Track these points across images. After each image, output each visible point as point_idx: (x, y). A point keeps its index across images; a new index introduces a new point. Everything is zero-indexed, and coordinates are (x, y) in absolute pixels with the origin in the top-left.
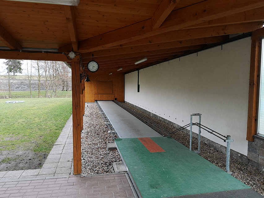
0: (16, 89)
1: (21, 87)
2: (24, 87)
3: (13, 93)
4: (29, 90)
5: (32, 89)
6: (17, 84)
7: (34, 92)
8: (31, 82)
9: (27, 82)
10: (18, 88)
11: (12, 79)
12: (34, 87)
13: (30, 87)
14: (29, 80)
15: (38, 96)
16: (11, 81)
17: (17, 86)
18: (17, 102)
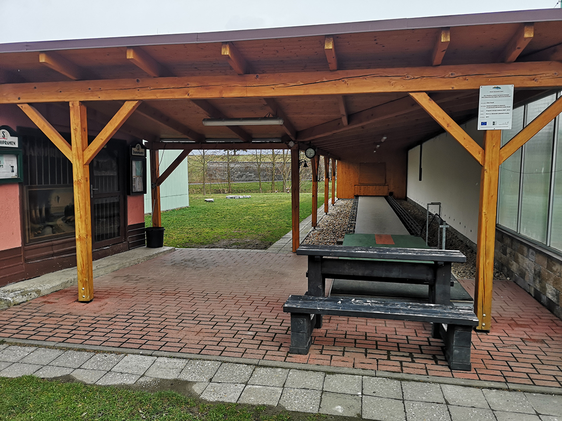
0: (237, 179)
1: (245, 174)
2: (250, 174)
3: (234, 185)
4: (257, 181)
5: (262, 178)
6: (240, 171)
7: (265, 183)
8: (261, 166)
9: (255, 167)
10: (242, 176)
11: (233, 162)
12: (266, 175)
13: (258, 175)
14: (257, 162)
15: (272, 189)
16: (232, 165)
17: (239, 173)
18: (241, 197)
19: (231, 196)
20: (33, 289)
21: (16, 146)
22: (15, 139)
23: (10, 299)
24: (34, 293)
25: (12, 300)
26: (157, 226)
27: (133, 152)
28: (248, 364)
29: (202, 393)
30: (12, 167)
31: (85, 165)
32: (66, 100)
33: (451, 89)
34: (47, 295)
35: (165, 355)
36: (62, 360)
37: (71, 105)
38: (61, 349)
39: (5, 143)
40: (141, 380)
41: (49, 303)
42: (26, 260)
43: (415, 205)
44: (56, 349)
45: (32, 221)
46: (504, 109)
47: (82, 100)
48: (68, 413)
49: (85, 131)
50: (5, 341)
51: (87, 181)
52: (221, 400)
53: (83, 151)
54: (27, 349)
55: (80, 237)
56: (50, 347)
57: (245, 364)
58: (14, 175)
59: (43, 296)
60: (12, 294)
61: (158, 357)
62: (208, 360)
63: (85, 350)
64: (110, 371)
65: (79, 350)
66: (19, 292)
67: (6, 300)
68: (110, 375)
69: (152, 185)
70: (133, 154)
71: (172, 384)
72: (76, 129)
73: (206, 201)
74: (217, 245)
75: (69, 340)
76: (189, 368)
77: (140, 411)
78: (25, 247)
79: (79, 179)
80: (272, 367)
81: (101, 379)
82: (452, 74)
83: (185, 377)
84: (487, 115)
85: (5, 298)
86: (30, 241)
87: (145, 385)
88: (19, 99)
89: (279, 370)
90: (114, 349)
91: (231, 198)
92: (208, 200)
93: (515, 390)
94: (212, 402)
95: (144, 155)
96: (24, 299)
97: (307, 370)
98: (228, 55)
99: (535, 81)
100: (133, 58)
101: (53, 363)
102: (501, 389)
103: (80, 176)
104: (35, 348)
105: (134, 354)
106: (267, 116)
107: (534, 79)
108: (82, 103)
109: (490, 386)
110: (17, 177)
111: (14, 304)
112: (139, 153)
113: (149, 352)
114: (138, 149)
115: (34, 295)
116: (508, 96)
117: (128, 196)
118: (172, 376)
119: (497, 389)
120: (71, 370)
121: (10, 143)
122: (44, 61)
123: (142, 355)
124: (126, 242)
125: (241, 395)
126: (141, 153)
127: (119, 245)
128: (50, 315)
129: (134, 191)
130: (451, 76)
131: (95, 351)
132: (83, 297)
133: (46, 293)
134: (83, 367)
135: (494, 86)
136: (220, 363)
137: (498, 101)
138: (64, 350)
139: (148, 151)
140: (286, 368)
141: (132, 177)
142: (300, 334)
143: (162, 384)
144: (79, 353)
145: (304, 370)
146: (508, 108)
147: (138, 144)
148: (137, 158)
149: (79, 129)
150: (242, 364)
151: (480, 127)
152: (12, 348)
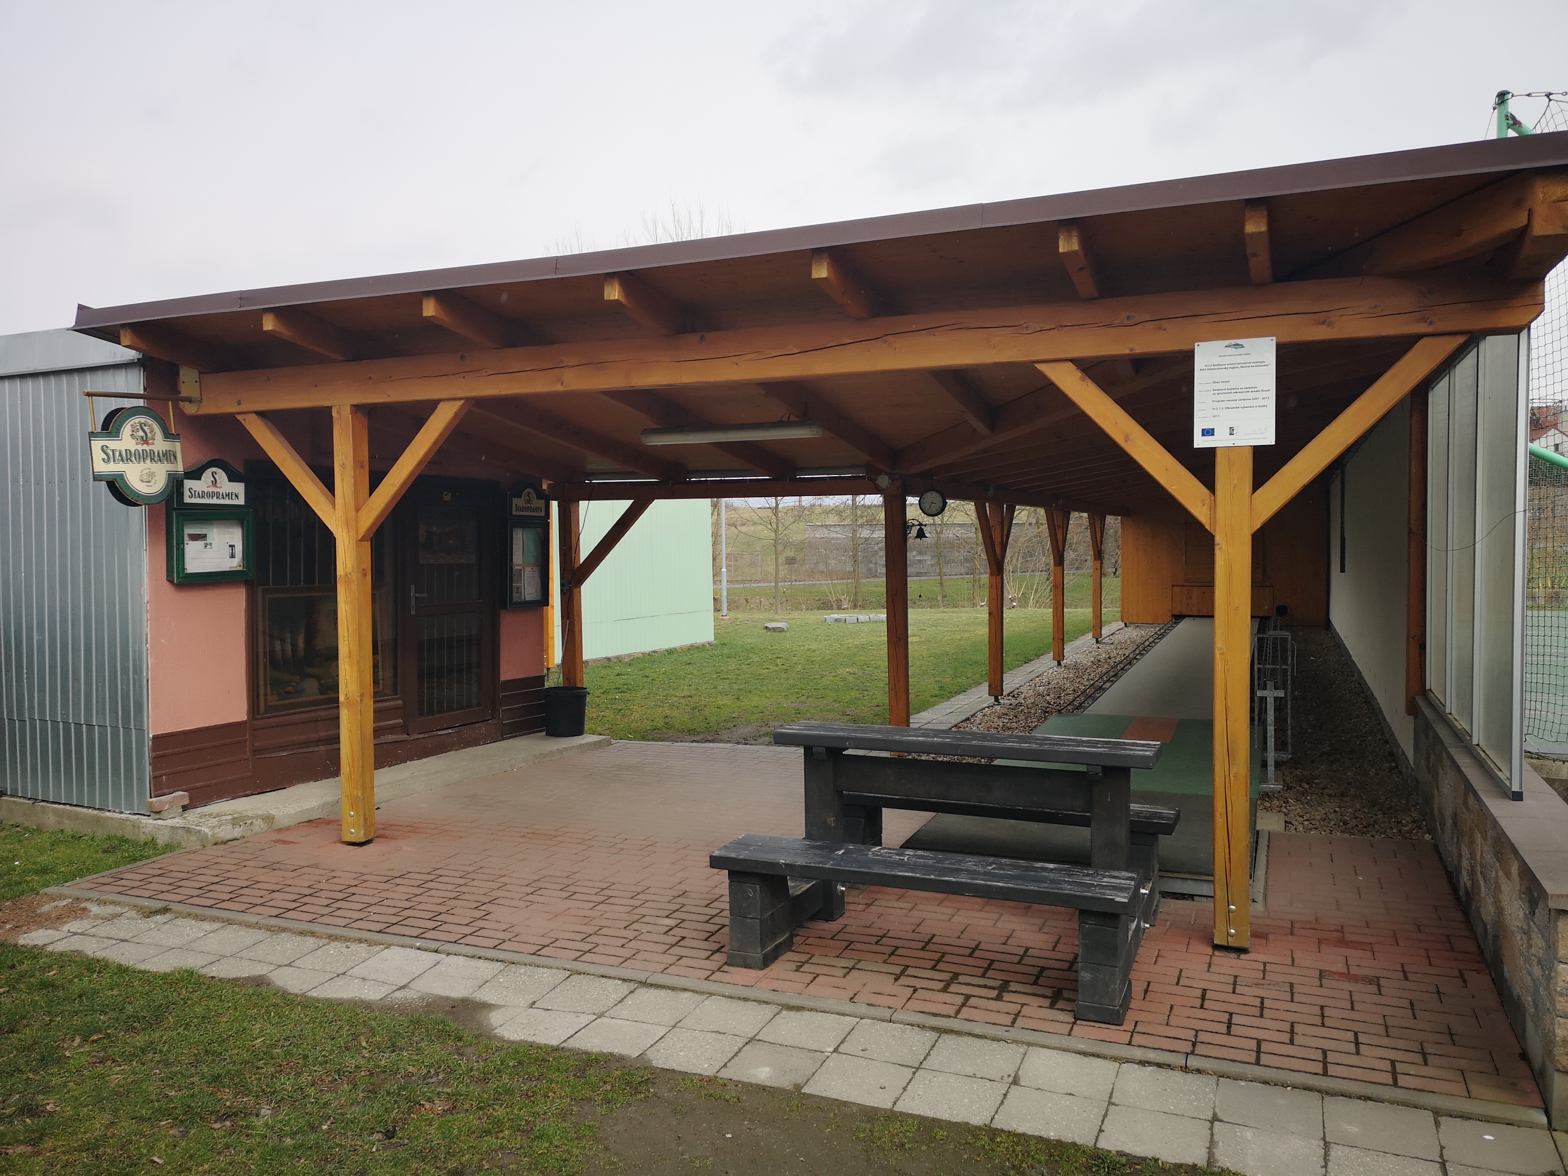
11: (868, 523)
13: (938, 559)
15: (974, 598)
16: (864, 532)
18: (862, 618)
19: (836, 616)
20: (260, 813)
21: (241, 501)
22: (239, 488)
23: (207, 830)
24: (260, 822)
25: (210, 833)
26: (572, 685)
27: (514, 508)
28: (624, 980)
29: (501, 1026)
30: (232, 546)
31: (361, 540)
32: (326, 404)
33: (1127, 352)
34: (288, 828)
35: (463, 952)
36: (262, 950)
37: (334, 414)
38: (269, 929)
39: (217, 495)
40: (398, 994)
41: (284, 842)
42: (255, 751)
43: (1339, 646)
44: (260, 928)
45: (274, 663)
46: (1255, 395)
47: (355, 402)
48: (230, 1036)
49: (362, 467)
50: (170, 909)
51: (365, 575)
52: (530, 1039)
53: (357, 510)
54: (206, 926)
55: (347, 698)
56: (249, 925)
57: (619, 979)
58: (235, 564)
59: (280, 830)
60: (214, 821)
61: (448, 954)
62: (547, 967)
63: (313, 934)
64: (344, 974)
65: (301, 933)
66: (230, 817)
67: (199, 831)
68: (340, 982)
69: (562, 585)
70: (514, 513)
71: (453, 1007)
72: (343, 465)
73: (766, 628)
74: (725, 737)
75: (290, 914)
76: (501, 980)
77: (364, 1044)
78: (255, 722)
79: (348, 571)
80: (673, 989)
81: (320, 987)
82: (1128, 318)
83: (486, 995)
84: (1215, 412)
85: (198, 828)
86: (269, 709)
87: (399, 1005)
88: (239, 403)
89: (687, 995)
90: (368, 935)
91: (836, 620)
92: (770, 625)
93: (1199, 1071)
94: (509, 1042)
95: (543, 514)
96: (237, 832)
97: (746, 999)
98: (617, 300)
99: (1328, 325)
100: (433, 314)
101: (244, 954)
102: (1169, 1066)
103: (349, 565)
104: (221, 925)
105: (403, 946)
106: (785, 419)
107: (1323, 323)
108: (357, 408)
109: (1142, 1059)
110: (241, 568)
111: (214, 841)
112: (528, 509)
113: (434, 945)
114: (529, 501)
115: (259, 825)
116: (1261, 364)
117: (502, 611)
118: (458, 992)
119: (1159, 1065)
120: (272, 967)
121: (228, 495)
122: (270, 329)
123: (419, 949)
124: (494, 721)
125: (576, 1033)
126: (537, 509)
127: (477, 725)
128: (274, 867)
129: (514, 600)
130: (1126, 322)
131: (331, 936)
132: (352, 833)
133: (286, 822)
134: (297, 963)
135: (1227, 342)
136: (568, 973)
137: (1240, 378)
138: (274, 931)
139: (554, 505)
140: (703, 993)
141: (511, 568)
142: (749, 921)
143: (434, 1004)
144: (299, 938)
145: (739, 998)
146: (1265, 394)
147: (528, 490)
148: (525, 523)
149: (350, 463)
150: (614, 978)
151: (1200, 442)
152: (179, 921)
